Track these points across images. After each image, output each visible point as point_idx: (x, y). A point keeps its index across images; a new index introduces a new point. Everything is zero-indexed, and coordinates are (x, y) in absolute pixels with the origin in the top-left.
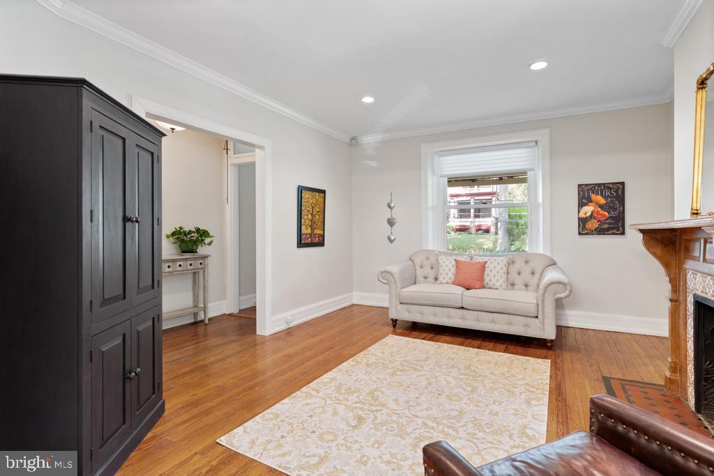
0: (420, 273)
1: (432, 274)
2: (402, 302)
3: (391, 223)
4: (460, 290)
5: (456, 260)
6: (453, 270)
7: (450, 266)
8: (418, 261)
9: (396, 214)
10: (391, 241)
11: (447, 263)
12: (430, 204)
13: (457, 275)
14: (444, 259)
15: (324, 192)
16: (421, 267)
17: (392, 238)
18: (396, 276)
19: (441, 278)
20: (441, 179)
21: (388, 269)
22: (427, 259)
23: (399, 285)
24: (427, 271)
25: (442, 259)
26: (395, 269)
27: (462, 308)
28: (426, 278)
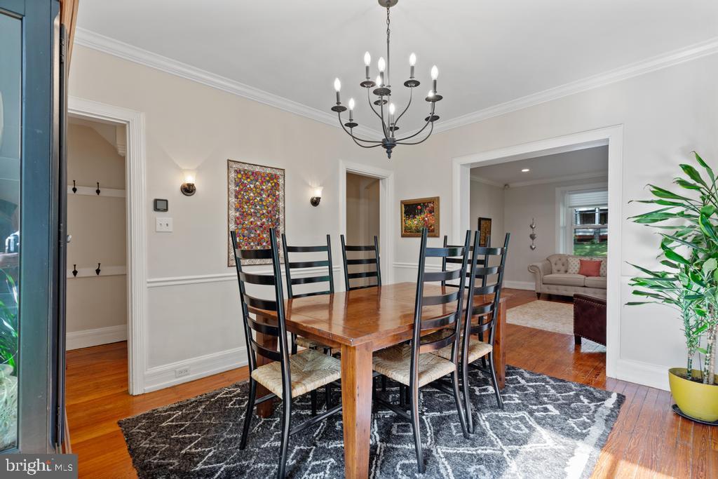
0: (555, 268)
1: (563, 269)
2: (544, 282)
3: (532, 237)
4: (583, 277)
5: (581, 260)
6: (578, 266)
7: (576, 263)
8: (553, 261)
9: (536, 232)
10: (533, 249)
11: (574, 262)
12: (561, 224)
13: (581, 268)
14: (572, 259)
15: (490, 220)
16: (556, 264)
17: (533, 247)
18: (540, 268)
19: (570, 271)
20: (570, 209)
21: (535, 264)
22: (560, 259)
23: (542, 273)
24: (560, 266)
25: (571, 260)
26: (540, 265)
27: (585, 286)
28: (559, 271)
